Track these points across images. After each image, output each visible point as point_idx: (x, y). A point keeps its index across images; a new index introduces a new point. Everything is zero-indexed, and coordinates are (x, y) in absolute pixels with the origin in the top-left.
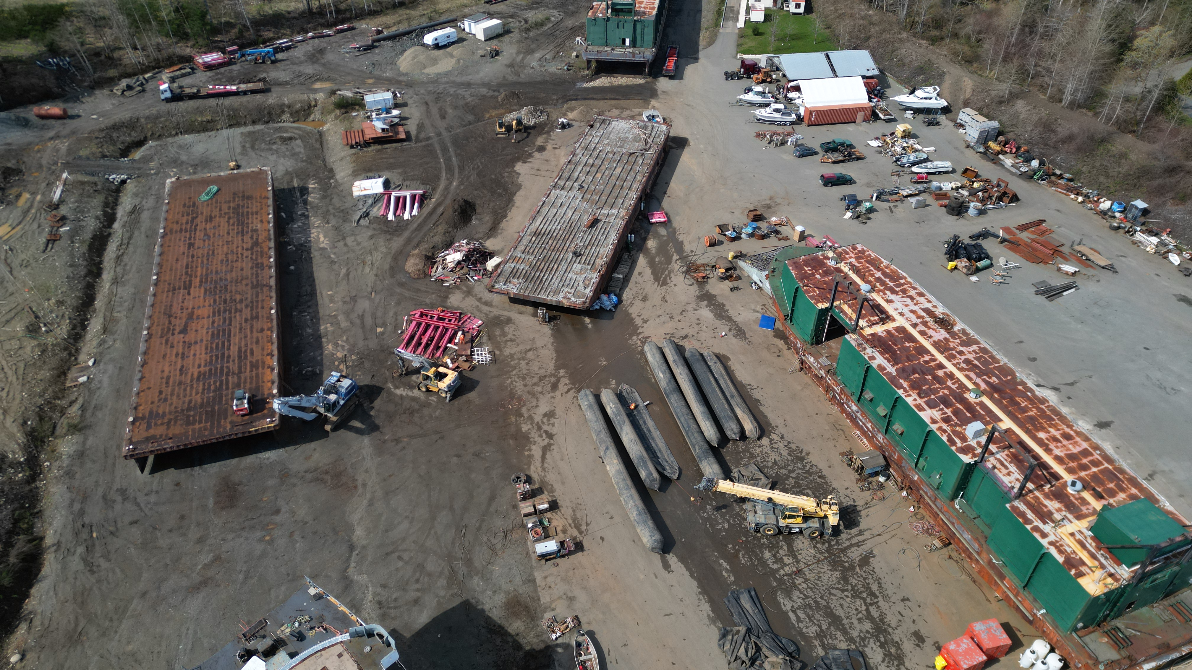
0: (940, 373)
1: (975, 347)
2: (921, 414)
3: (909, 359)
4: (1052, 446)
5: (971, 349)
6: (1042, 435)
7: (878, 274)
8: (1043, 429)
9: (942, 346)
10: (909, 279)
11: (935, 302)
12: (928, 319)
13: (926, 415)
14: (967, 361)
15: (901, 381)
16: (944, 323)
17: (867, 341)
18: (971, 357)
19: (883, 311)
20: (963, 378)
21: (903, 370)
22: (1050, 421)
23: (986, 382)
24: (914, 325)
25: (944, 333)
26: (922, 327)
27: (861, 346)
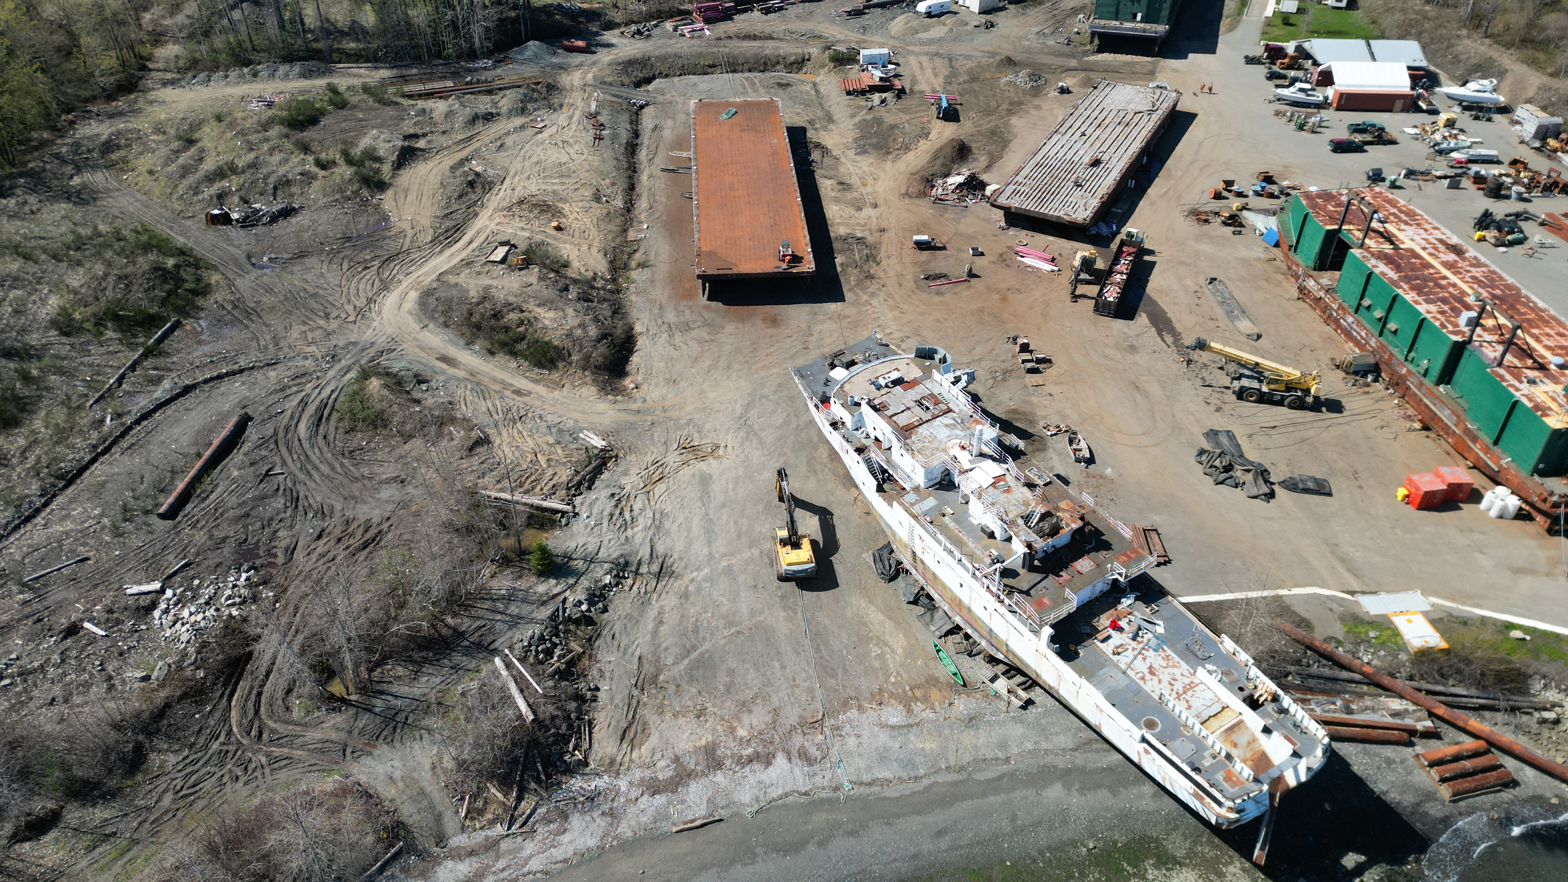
0: (1444, 282)
1: (1483, 269)
2: (1418, 307)
3: (1412, 270)
4: (1543, 338)
5: (1479, 270)
6: (1536, 331)
7: (1395, 211)
8: (1538, 327)
9: (1448, 265)
10: (1426, 217)
11: (1449, 233)
12: (1439, 245)
13: (1423, 308)
14: (1473, 278)
15: (1402, 284)
16: (1455, 249)
17: (1373, 255)
18: (1478, 275)
19: (1394, 235)
20: (1465, 287)
21: (1406, 277)
22: (1547, 323)
23: (1488, 292)
24: (1424, 249)
25: (1454, 257)
26: (1432, 251)
27: (1365, 257)
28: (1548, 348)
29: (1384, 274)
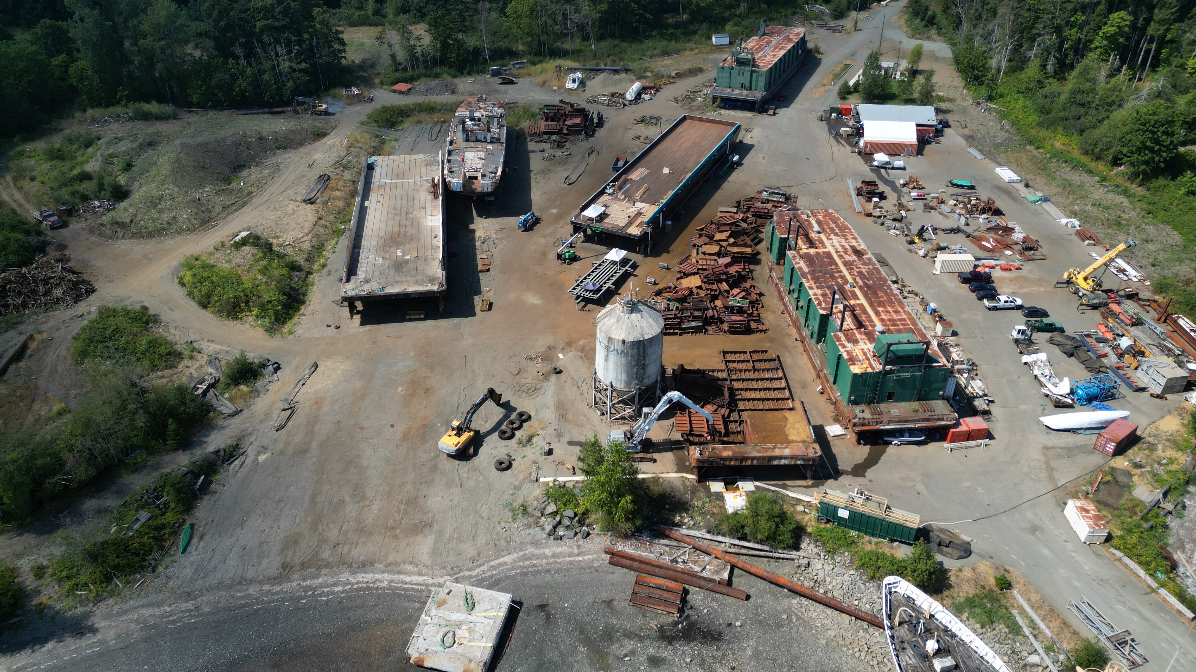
0: (837, 275)
1: (871, 267)
2: (811, 292)
3: (821, 266)
4: (882, 314)
5: (867, 267)
6: (880, 309)
7: (834, 226)
8: (884, 306)
9: (847, 264)
11: (862, 243)
12: (849, 250)
13: (813, 292)
14: (860, 272)
15: (809, 275)
16: (859, 253)
17: (800, 255)
18: (863, 270)
19: (821, 242)
20: (850, 279)
21: (814, 271)
22: (891, 304)
23: (864, 282)
24: (837, 252)
25: (855, 258)
26: (842, 254)
27: (794, 257)
28: (881, 320)
29: (800, 268)
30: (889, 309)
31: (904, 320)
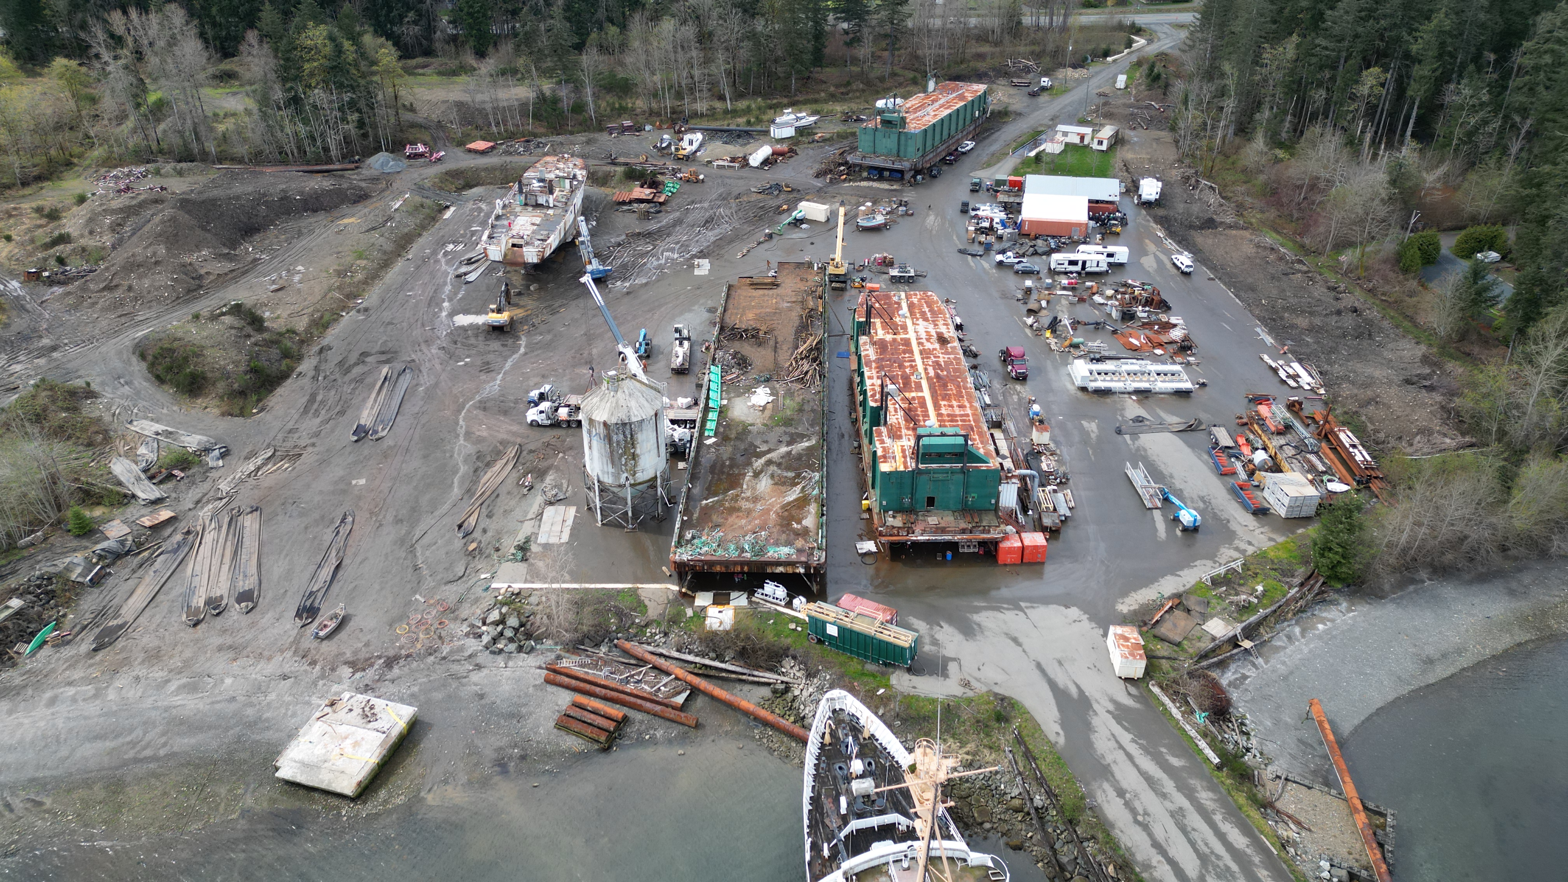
0: (907, 364)
1: (952, 356)
2: (868, 382)
3: (892, 354)
4: (943, 409)
5: (947, 356)
6: (943, 403)
7: (927, 310)
8: (949, 400)
9: (926, 352)
10: (948, 316)
11: (952, 330)
12: (934, 337)
13: (871, 382)
14: (937, 362)
15: (873, 364)
16: (943, 340)
17: (873, 341)
18: (941, 360)
19: (905, 327)
20: (921, 369)
21: (882, 359)
23: (936, 373)
24: (919, 339)
25: (937, 346)
26: (924, 341)
27: (865, 343)
28: (939, 415)
29: (867, 355)
30: (955, 403)
31: (968, 415)
